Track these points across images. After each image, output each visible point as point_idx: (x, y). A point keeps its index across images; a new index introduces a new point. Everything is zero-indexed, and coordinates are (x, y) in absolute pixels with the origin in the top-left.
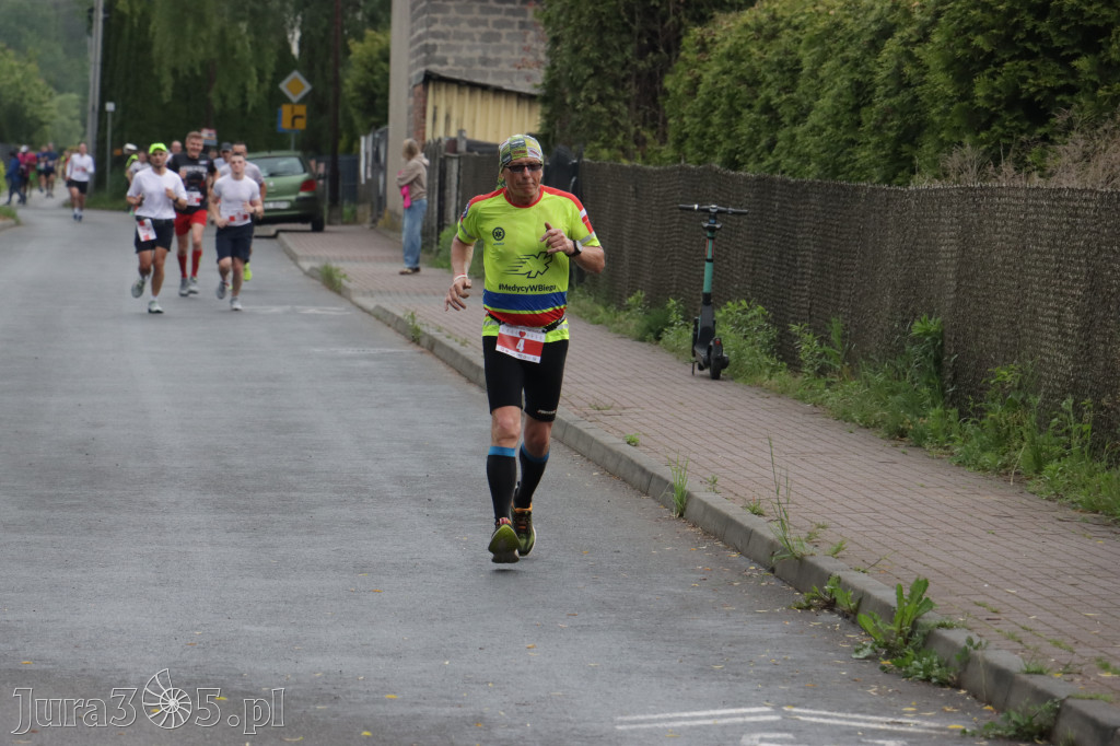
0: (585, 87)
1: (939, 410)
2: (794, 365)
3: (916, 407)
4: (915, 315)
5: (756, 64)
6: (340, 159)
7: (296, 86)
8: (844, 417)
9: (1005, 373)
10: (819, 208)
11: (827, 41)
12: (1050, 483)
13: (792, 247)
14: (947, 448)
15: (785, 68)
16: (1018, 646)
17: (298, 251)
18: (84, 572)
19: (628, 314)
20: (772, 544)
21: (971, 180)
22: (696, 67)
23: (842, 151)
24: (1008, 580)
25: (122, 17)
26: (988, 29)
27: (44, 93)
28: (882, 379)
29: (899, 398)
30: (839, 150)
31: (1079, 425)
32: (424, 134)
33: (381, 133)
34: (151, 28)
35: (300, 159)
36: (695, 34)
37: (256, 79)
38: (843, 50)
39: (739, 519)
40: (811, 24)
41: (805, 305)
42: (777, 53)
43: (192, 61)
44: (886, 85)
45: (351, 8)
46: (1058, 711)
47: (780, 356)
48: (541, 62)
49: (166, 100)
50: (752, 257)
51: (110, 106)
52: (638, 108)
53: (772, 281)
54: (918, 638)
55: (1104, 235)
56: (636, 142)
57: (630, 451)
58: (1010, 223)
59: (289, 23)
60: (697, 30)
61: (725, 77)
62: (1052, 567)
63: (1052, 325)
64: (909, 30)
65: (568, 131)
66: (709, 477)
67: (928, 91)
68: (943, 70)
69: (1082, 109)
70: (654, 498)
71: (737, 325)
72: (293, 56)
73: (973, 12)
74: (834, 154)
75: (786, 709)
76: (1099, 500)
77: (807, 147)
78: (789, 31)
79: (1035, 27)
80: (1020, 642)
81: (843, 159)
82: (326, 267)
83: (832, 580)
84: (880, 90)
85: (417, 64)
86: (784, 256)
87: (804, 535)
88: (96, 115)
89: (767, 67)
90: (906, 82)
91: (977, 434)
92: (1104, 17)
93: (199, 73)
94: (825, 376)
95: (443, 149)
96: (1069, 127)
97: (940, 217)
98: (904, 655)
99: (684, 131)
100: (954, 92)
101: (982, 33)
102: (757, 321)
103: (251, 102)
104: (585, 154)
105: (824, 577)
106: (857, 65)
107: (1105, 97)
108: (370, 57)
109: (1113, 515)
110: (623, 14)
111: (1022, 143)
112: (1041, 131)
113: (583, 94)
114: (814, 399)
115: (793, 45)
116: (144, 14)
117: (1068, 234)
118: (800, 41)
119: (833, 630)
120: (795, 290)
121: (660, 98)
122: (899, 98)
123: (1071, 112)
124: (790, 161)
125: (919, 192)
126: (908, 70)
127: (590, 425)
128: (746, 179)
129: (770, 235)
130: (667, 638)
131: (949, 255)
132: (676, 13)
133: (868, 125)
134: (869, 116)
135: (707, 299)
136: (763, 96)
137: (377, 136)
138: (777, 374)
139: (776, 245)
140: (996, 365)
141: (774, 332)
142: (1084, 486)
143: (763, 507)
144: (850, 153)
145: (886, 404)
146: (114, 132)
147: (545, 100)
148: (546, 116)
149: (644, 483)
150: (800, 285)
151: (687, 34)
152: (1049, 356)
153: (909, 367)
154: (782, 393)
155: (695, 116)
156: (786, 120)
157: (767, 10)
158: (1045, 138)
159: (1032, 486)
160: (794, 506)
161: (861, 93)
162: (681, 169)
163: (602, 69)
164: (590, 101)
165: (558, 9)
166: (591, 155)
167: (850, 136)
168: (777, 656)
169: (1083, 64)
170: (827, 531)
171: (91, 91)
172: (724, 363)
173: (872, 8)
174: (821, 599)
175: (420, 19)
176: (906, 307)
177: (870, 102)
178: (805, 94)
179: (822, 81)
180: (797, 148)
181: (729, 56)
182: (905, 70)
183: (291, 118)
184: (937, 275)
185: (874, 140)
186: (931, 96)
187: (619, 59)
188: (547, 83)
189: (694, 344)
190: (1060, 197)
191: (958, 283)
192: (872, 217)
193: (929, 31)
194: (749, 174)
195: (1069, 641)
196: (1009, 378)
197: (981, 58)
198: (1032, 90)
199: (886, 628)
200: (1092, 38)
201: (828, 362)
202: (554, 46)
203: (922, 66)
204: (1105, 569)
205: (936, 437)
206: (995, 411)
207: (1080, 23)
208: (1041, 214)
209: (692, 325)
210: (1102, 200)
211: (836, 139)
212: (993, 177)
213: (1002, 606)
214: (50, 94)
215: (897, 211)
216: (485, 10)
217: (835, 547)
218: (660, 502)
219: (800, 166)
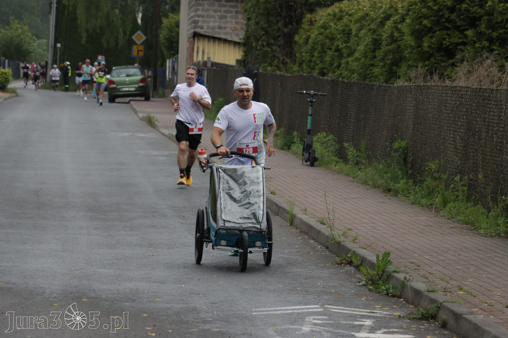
0: (261, 39)
1: (405, 180)
2: (346, 161)
4: (396, 140)
5: (333, 31)
6: (158, 69)
7: (139, 37)
8: (365, 183)
9: (432, 165)
10: (357, 93)
11: (362, 21)
12: (449, 212)
13: (346, 110)
14: (408, 197)
15: (345, 33)
16: (426, 280)
17: (138, 109)
19: (277, 138)
20: (328, 237)
21: (420, 82)
22: (308, 31)
23: (368, 69)
24: (426, 253)
25: (64, 6)
26: (430, 17)
27: (31, 39)
28: (382, 167)
29: (389, 175)
30: (366, 68)
31: (462, 187)
32: (193, 59)
33: (176, 58)
34: (78, 12)
35: (140, 69)
37: (122, 34)
38: (369, 25)
39: (314, 226)
40: (356, 14)
41: (351, 135)
42: (342, 26)
43: (95, 26)
44: (386, 41)
45: (163, 3)
46: (439, 308)
47: (340, 157)
48: (243, 28)
49: (83, 43)
50: (329, 114)
51: (59, 45)
52: (284, 49)
53: (337, 124)
54: (385, 277)
55: (473, 106)
56: (283, 64)
57: (272, 197)
58: (435, 100)
59: (136, 10)
60: (309, 16)
61: (320, 36)
62: (445, 247)
63: (452, 144)
64: (396, 17)
65: (254, 58)
66: (304, 208)
67: (404, 44)
68: (410, 35)
69: (469, 52)
70: (280, 217)
71: (321, 143)
72: (138, 24)
73: (423, 10)
74: (365, 70)
75: (327, 306)
76: (469, 220)
77: (353, 66)
78: (347, 16)
79: (449, 17)
80: (427, 279)
81: (368, 72)
82: (149, 116)
83: (351, 252)
84: (384, 43)
85: (191, 28)
86: (343, 113)
87: (341, 233)
88: (53, 49)
89: (337, 32)
90: (395, 39)
91: (420, 191)
92: (479, 13)
93: (98, 31)
94: (358, 165)
95: (201, 65)
96: (462, 61)
97: (406, 98)
98: (379, 284)
99: (303, 59)
100: (415, 44)
101: (427, 19)
102: (330, 142)
103: (120, 44)
104: (260, 68)
105: (348, 250)
106: (375, 32)
107: (479, 47)
108: (171, 25)
109: (474, 226)
110: (278, 8)
111: (443, 67)
112: (451, 61)
113: (260, 42)
114: (353, 175)
115: (349, 23)
116: (74, 5)
117: (459, 106)
118: (351, 21)
119: (350, 273)
120: (346, 128)
121: (293, 45)
122: (392, 46)
123: (464, 54)
124: (346, 73)
125: (398, 87)
126: (396, 34)
128: (327, 80)
129: (337, 104)
131: (410, 114)
132: (301, 8)
133: (378, 58)
134: (379, 54)
135: (309, 132)
136: (335, 44)
137: (174, 59)
138: (338, 164)
139: (339, 109)
140: (428, 161)
141: (337, 147)
142: (463, 213)
143: (325, 221)
144: (371, 70)
145: (383, 178)
146: (60, 56)
147: (244, 45)
148: (245, 52)
149: (277, 210)
150: (349, 126)
151: (305, 17)
152: (450, 158)
153: (393, 162)
154: (340, 172)
155: (307, 52)
156: (345, 55)
157: (338, 7)
158: (453, 64)
159: (442, 213)
160: (339, 221)
161: (376, 43)
162: (300, 75)
163: (269, 32)
164: (263, 46)
165: (250, 6)
166: (263, 69)
167: (371, 62)
168: (325, 284)
169: (469, 33)
170: (351, 232)
171: (51, 39)
172: (316, 159)
173: (382, 7)
174: (346, 260)
175: (192, 9)
176: (392, 136)
177: (380, 48)
178: (353, 44)
179: (360, 38)
180: (349, 67)
181: (322, 27)
182: (394, 34)
183: (137, 51)
184: (405, 122)
185: (381, 64)
186: (405, 46)
187: (276, 28)
188: (245, 37)
189: (303, 151)
190: (456, 90)
191: (413, 126)
192: (379, 97)
193: (405, 17)
194: (328, 78)
195: (447, 278)
196: (434, 167)
197: (426, 29)
198: (448, 43)
199: (372, 272)
200: (473, 22)
201: (359, 159)
202: (248, 22)
203: (402, 32)
204: (467, 248)
205: (403, 192)
206: (428, 181)
207: (469, 15)
208: (448, 97)
209: (303, 143)
210: (473, 91)
211: (365, 64)
212: (429, 81)
213: (422, 264)
214: (34, 39)
215: (389, 95)
216: (220, 6)
217: (354, 238)
218: (282, 218)
219: (351, 75)
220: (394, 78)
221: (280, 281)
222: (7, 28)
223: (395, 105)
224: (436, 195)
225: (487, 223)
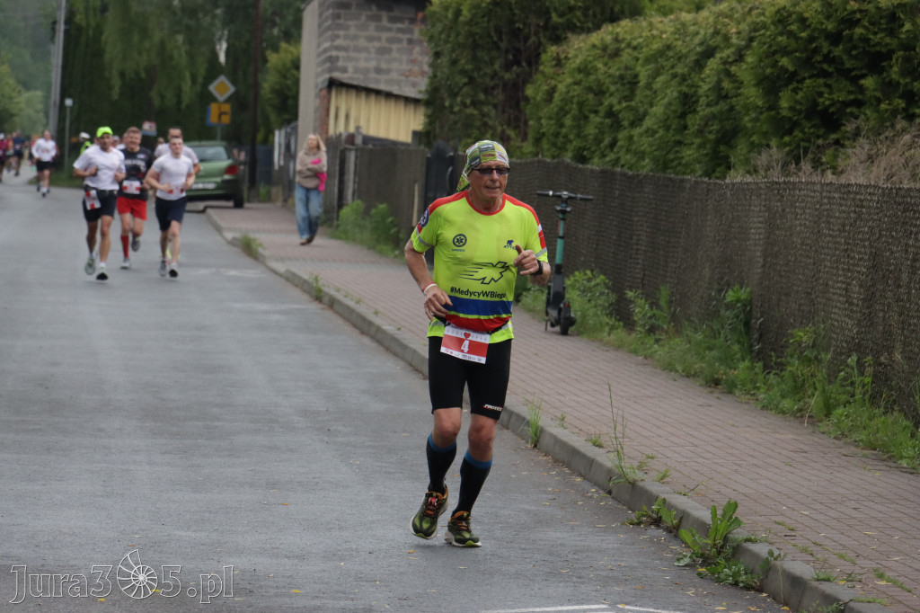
0: (461, 93)
1: (747, 363)
2: (629, 324)
3: (728, 360)
4: (729, 285)
5: (601, 77)
6: (258, 148)
7: (222, 88)
8: (669, 368)
9: (802, 334)
10: (651, 196)
11: (660, 60)
12: (838, 425)
13: (629, 227)
14: (754, 394)
15: (625, 81)
16: (810, 558)
17: (222, 224)
18: (43, 485)
20: (609, 471)
21: (776, 176)
22: (552, 78)
23: (670, 150)
24: (803, 504)
25: (79, 29)
26: (792, 52)
27: (14, 90)
28: (701, 337)
29: (715, 353)
30: (668, 150)
31: (861, 378)
32: (327, 129)
33: (292, 128)
34: (103, 38)
35: (225, 148)
36: (552, 51)
37: (189, 82)
38: (673, 67)
39: (582, 450)
40: (647, 46)
41: (638, 276)
42: (619, 69)
43: (138, 66)
44: (707, 97)
45: (269, 25)
46: (842, 612)
47: (618, 317)
48: (425, 72)
49: (116, 98)
50: (596, 235)
51: (69, 102)
52: (503, 112)
53: (611, 255)
54: (728, 550)
55: (884, 222)
58: (808, 211)
59: (218, 36)
60: (554, 48)
61: (576, 87)
62: (838, 494)
63: (840, 295)
64: (727, 52)
65: (446, 129)
66: (559, 415)
67: (742, 102)
68: (754, 85)
69: (868, 119)
70: (513, 431)
71: (581, 291)
72: (220, 63)
73: (780, 38)
74: (665, 152)
75: (620, 606)
76: (877, 439)
77: (642, 145)
78: (629, 50)
79: (830, 52)
80: (812, 554)
81: (671, 156)
82: (245, 237)
83: (659, 501)
84: (703, 100)
85: (323, 72)
86: (622, 235)
87: (636, 464)
88: (57, 110)
89: (610, 79)
90: (724, 94)
91: (778, 384)
92: (887, 45)
93: (143, 76)
94: (654, 334)
95: (343, 142)
96: (857, 134)
97: (750, 205)
98: (717, 564)
99: (542, 131)
100: (764, 103)
101: (787, 56)
102: (599, 288)
103: (186, 100)
104: (459, 148)
105: (652, 498)
106: (684, 79)
107: (887, 110)
108: (284, 65)
109: (888, 452)
110: (493, 34)
111: (818, 147)
112: (833, 136)
113: (459, 99)
114: (645, 352)
115: (632, 63)
116: (97, 26)
117: (855, 221)
118: (637, 59)
119: (659, 542)
120: (630, 263)
121: (522, 104)
122: (719, 107)
123: (859, 121)
124: (628, 157)
125: (733, 184)
126: (726, 84)
128: (592, 171)
129: (611, 217)
130: (523, 546)
131: (757, 237)
132: (536, 34)
133: (692, 129)
134: (694, 122)
135: (558, 269)
136: (606, 103)
137: (289, 130)
138: (615, 331)
139: (616, 226)
140: (794, 327)
141: (613, 298)
142: (865, 428)
143: (602, 440)
144: (677, 152)
145: (703, 358)
146: (71, 124)
147: (428, 103)
148: (428, 116)
150: (635, 259)
151: (545, 51)
152: (837, 321)
153: (723, 327)
154: (619, 347)
155: (550, 118)
156: (626, 123)
157: (612, 33)
158: (837, 142)
159: (823, 427)
160: (628, 440)
161: (687, 102)
162: (539, 162)
163: (475, 78)
164: (464, 105)
165: (440, 29)
167: (678, 138)
168: (613, 563)
169: (869, 82)
170: (655, 461)
171: (53, 91)
172: (571, 322)
173: (697, 33)
174: (649, 516)
175: (325, 35)
176: (722, 279)
177: (695, 110)
178: (641, 102)
179: (655, 92)
180: (634, 147)
181: (580, 70)
182: (723, 84)
183: (217, 114)
184: (747, 253)
185: (698, 141)
186: (745, 106)
187: (489, 71)
188: (429, 89)
189: (547, 306)
190: (849, 191)
191: (764, 260)
192: (695, 204)
193: (743, 53)
194: (594, 167)
195: (853, 555)
196: (805, 339)
197: (786, 76)
198: (827, 103)
199: (702, 541)
200: (876, 62)
201: (657, 323)
202: (435, 59)
203: (737, 81)
204: (881, 496)
205: (744, 385)
206: (793, 365)
207: (867, 49)
208: (834, 204)
209: (546, 290)
210: (883, 195)
211: (666, 140)
212: (794, 174)
213: (798, 525)
214: (19, 91)
215: (715, 200)
216: (380, 29)
217: (661, 475)
218: (517, 434)
219: (637, 161)
220: (722, 169)
221: (525, 556)
223: (727, 218)
224: (809, 393)
225: (914, 448)
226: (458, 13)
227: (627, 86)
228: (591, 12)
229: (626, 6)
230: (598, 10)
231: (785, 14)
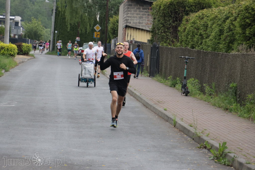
0: (161, 29)
1: (235, 104)
2: (204, 93)
4: (231, 82)
5: (198, 25)
6: (107, 44)
7: (98, 28)
8: (214, 105)
9: (250, 96)
10: (211, 58)
11: (214, 20)
13: (205, 66)
14: (237, 113)
15: (205, 26)
16: (245, 157)
18: (39, 136)
19: (168, 81)
20: (194, 134)
21: (244, 52)
22: (185, 25)
24: (246, 143)
25: (59, 12)
26: (250, 18)
27: (42, 28)
28: (223, 97)
29: (227, 101)
30: (216, 45)
32: (125, 39)
34: (66, 14)
37: (89, 27)
38: (217, 22)
39: (187, 128)
40: (211, 16)
41: (207, 80)
42: (203, 22)
43: (75, 22)
44: (227, 30)
45: (110, 10)
47: (201, 91)
48: (151, 23)
49: (69, 30)
50: (196, 68)
51: (56, 32)
52: (173, 34)
53: (200, 74)
54: (223, 155)
56: (172, 42)
57: (165, 112)
58: (252, 62)
59: (97, 14)
60: (186, 17)
61: (191, 28)
64: (232, 18)
65: (157, 39)
66: (181, 118)
68: (239, 27)
70: (169, 122)
71: (191, 84)
72: (98, 21)
73: (246, 14)
77: (209, 44)
78: (206, 17)
80: (246, 157)
81: (217, 47)
83: (206, 142)
84: (225, 31)
85: (124, 23)
86: (203, 68)
87: (201, 131)
88: (53, 34)
89: (201, 25)
90: (231, 29)
91: (244, 109)
93: (76, 24)
94: (211, 96)
97: (237, 60)
98: (220, 159)
99: (182, 40)
100: (242, 32)
101: (248, 19)
102: (196, 83)
103: (88, 31)
104: (160, 44)
105: (204, 141)
106: (220, 26)
108: (114, 21)
110: (170, 13)
113: (160, 31)
114: (208, 101)
115: (207, 21)
116: (64, 11)
118: (208, 20)
119: (205, 153)
121: (177, 32)
122: (230, 33)
124: (205, 47)
125: (232, 55)
126: (232, 27)
127: (156, 106)
128: (195, 51)
129: (200, 64)
131: (239, 69)
132: (182, 13)
133: (222, 39)
134: (223, 37)
135: (185, 78)
136: (200, 32)
137: (115, 39)
138: (200, 95)
139: (201, 66)
140: (248, 94)
141: (200, 86)
143: (192, 125)
144: (218, 45)
145: (224, 102)
146: (57, 38)
147: (152, 32)
148: (152, 36)
149: (167, 119)
150: (206, 75)
151: (184, 18)
153: (229, 94)
154: (201, 99)
155: (185, 36)
156: (205, 38)
157: (201, 13)
160: (200, 125)
161: (221, 32)
162: (181, 48)
163: (165, 25)
164: (162, 32)
165: (155, 12)
166: (162, 45)
167: (218, 42)
170: (206, 131)
171: (52, 28)
172: (188, 92)
173: (224, 13)
174: (203, 146)
175: (125, 13)
176: (229, 81)
177: (223, 34)
178: (209, 32)
179: (213, 29)
180: (207, 44)
181: (193, 23)
182: (231, 27)
183: (96, 35)
184: (236, 73)
185: (224, 42)
186: (236, 33)
187: (168, 23)
188: (152, 28)
189: (182, 88)
191: (240, 75)
192: (222, 60)
193: (236, 18)
196: (251, 97)
197: (248, 24)
199: (217, 153)
201: (211, 93)
202: (154, 20)
203: (235, 26)
205: (234, 110)
206: (248, 104)
209: (182, 84)
211: (215, 42)
212: (249, 51)
213: (243, 148)
214: (44, 29)
215: (227, 59)
216: (140, 11)
217: (207, 135)
218: (170, 123)
219: (208, 48)
220: (230, 50)
222: (30, 22)
223: (231, 64)
224: (252, 112)
226: (160, 7)
227: (205, 27)
228: (197, 7)
229: (207, 5)
230: (199, 6)
231: (248, 7)
